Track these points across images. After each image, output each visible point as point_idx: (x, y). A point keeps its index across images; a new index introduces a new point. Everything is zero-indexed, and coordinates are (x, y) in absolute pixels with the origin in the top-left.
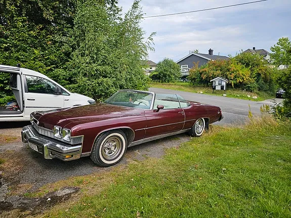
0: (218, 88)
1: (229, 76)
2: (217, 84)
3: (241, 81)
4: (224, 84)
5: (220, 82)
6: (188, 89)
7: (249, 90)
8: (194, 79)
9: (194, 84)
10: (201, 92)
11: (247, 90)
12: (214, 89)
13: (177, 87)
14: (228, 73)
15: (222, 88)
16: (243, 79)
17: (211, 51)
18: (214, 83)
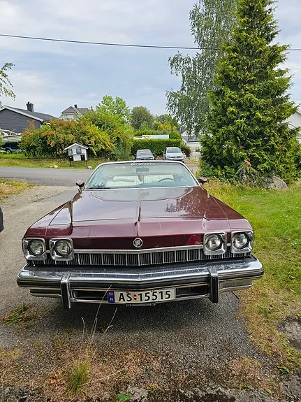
0: (77, 158)
1: (87, 141)
2: (74, 152)
3: (103, 147)
4: (84, 152)
5: (79, 150)
6: (26, 163)
7: (113, 158)
8: (34, 147)
9: (34, 155)
10: (56, 166)
11: (111, 159)
12: (71, 159)
13: (5, 161)
14: (85, 138)
15: (83, 158)
16: (105, 145)
17: (30, 106)
18: (69, 152)
